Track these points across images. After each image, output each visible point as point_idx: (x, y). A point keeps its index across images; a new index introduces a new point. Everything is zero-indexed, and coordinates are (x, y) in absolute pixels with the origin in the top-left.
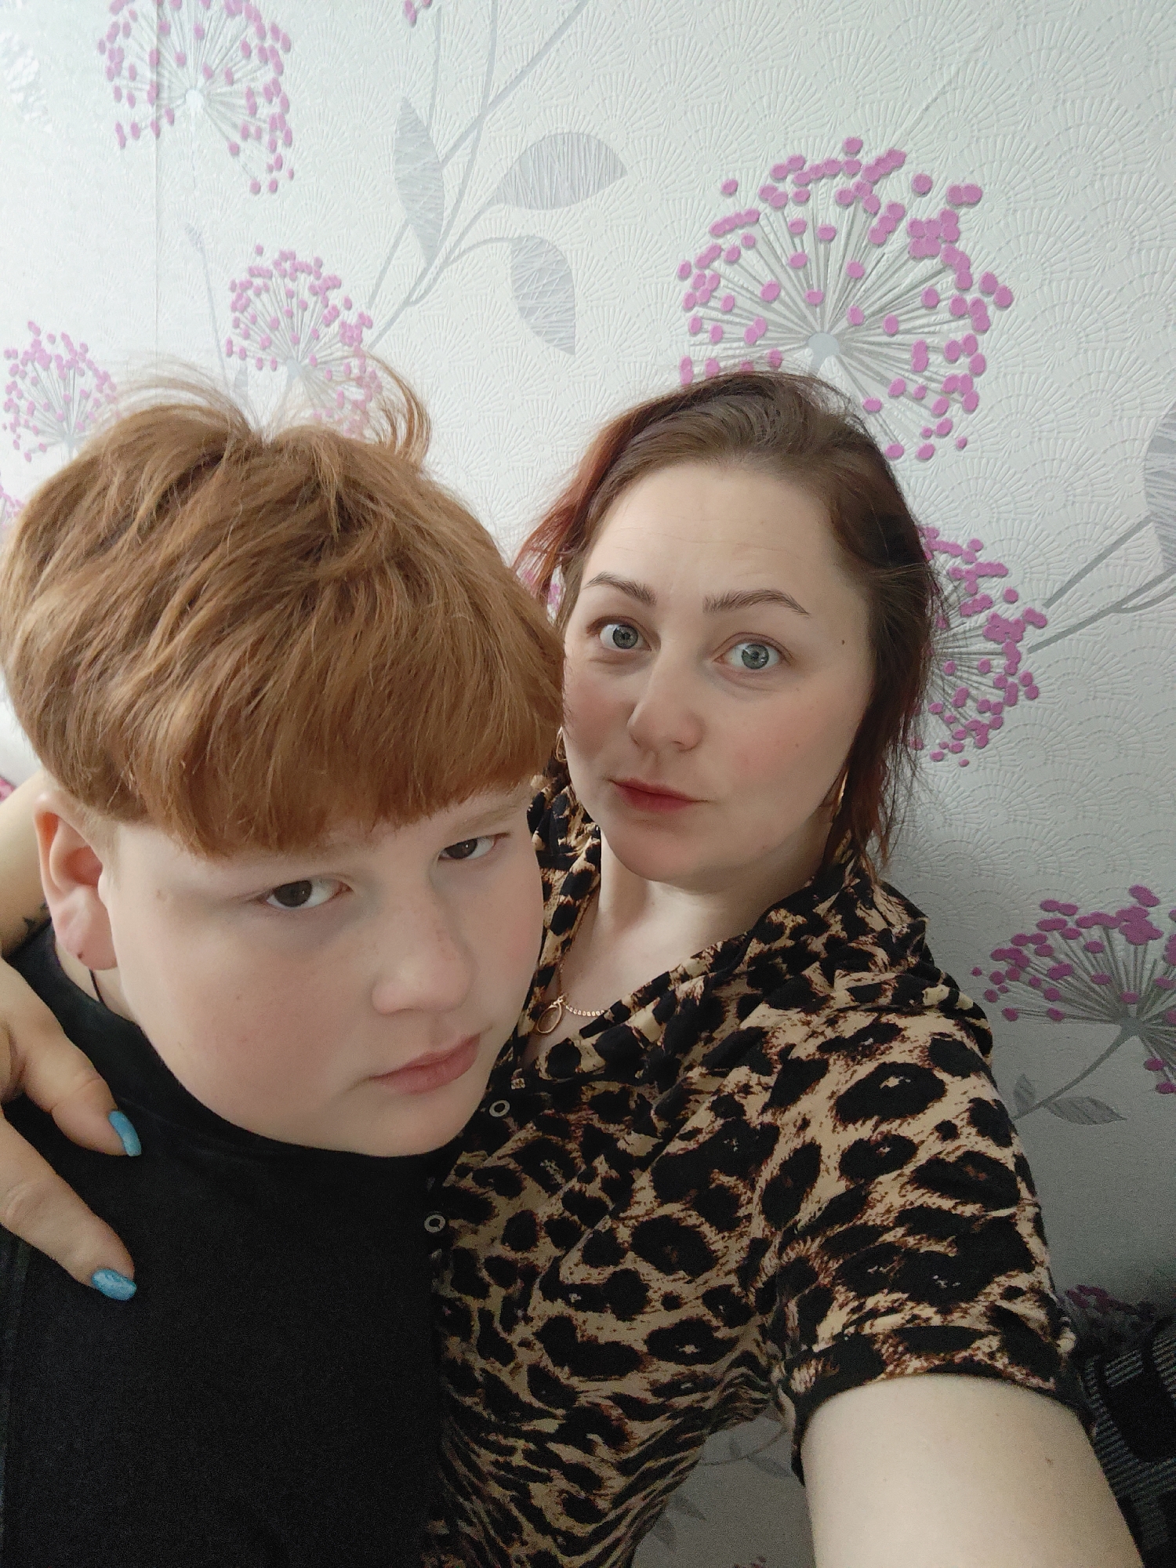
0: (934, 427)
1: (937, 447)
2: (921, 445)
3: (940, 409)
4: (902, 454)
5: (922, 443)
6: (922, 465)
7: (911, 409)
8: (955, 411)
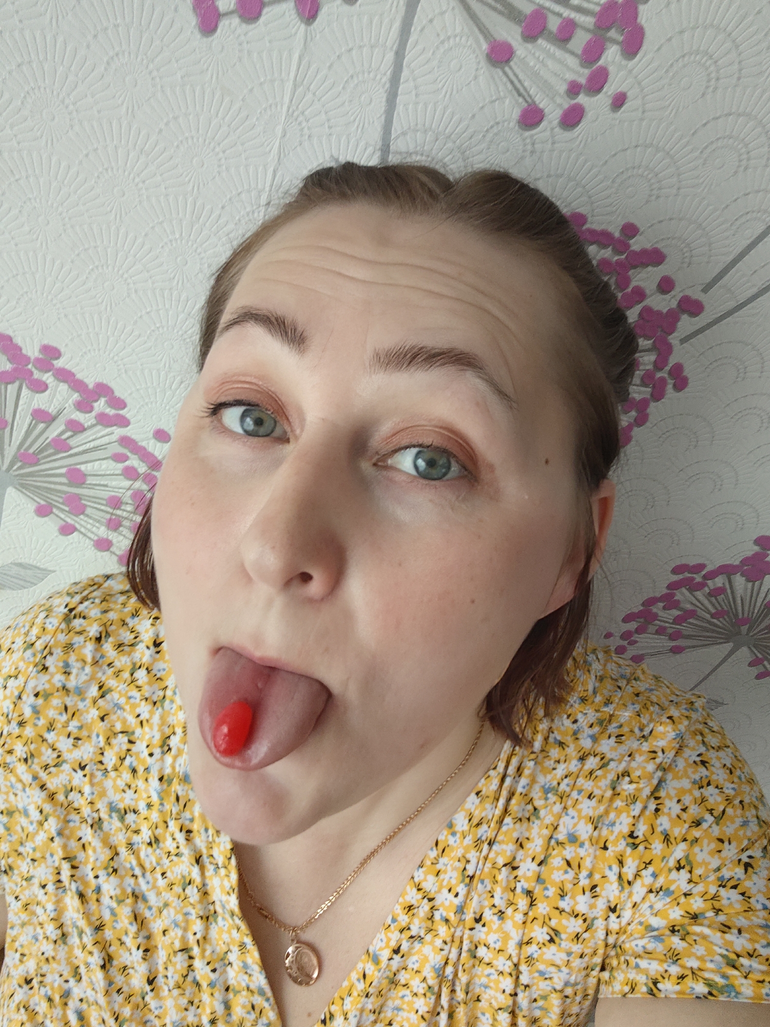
0: (583, 81)
1: (587, 108)
2: (566, 106)
3: (592, 54)
4: (541, 120)
5: (566, 103)
6: (568, 135)
7: (552, 56)
8: (612, 55)
